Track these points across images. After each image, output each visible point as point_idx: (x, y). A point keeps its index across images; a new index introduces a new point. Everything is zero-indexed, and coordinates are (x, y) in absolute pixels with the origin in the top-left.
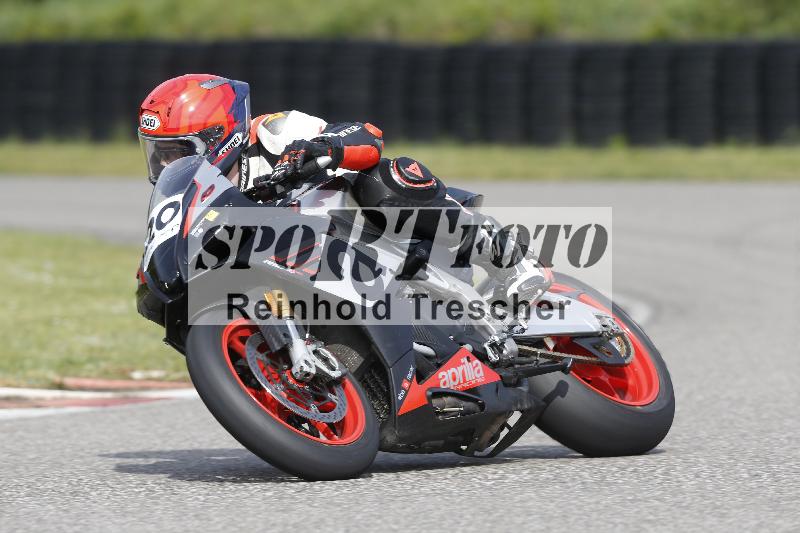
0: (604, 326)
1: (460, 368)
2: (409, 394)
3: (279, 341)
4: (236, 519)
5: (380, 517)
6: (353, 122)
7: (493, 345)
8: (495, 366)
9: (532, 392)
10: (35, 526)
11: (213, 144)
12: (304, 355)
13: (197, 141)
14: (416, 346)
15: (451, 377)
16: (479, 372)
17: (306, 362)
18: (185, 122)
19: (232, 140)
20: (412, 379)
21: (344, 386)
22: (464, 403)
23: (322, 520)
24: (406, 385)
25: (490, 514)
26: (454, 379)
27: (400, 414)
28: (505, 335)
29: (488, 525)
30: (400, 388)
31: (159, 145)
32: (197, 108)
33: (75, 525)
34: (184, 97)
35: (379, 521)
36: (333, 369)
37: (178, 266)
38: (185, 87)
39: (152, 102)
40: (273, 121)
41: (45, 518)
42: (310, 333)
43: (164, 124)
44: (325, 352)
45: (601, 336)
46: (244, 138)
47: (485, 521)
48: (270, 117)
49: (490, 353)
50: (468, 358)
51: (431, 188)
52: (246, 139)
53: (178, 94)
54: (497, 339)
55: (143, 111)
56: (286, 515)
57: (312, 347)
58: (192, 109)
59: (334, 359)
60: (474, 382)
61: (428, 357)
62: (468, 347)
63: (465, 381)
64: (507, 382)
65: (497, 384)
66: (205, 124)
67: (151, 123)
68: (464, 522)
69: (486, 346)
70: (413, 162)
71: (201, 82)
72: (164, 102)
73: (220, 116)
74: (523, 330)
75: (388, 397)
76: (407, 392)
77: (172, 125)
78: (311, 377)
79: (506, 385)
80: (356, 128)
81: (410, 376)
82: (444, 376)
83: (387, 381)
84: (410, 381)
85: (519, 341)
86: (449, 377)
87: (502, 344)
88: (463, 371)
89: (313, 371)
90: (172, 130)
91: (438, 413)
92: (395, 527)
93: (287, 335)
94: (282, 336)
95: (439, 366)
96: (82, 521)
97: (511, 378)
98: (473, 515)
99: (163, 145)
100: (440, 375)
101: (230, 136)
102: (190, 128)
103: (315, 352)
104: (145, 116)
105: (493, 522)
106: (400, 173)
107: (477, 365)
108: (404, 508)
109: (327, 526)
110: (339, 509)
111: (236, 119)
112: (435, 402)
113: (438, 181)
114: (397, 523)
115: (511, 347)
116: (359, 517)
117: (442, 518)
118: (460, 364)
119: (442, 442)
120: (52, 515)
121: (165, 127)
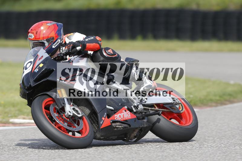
0: (174, 101)
1: (122, 114)
2: (105, 122)
3: (61, 105)
4: (148, 154)
5: (191, 154)
6: (92, 36)
7: (134, 107)
8: (135, 113)
9: (148, 121)
10: (87, 155)
11: (51, 43)
12: (69, 109)
13: (45, 42)
14: (107, 107)
15: (119, 116)
16: (129, 115)
17: (69, 112)
18: (42, 36)
19: (57, 42)
20: (105, 117)
21: (83, 119)
22: (124, 125)
23: (174, 155)
24: (103, 119)
25: (225, 154)
26: (120, 117)
27: (101, 128)
28: (139, 103)
29: (224, 157)
30: (101, 120)
31: (34, 43)
32: (46, 31)
33: (99, 155)
34: (42, 28)
35: (191, 155)
36: (79, 114)
37: (30, 81)
38: (42, 25)
39: (32, 30)
40: (69, 36)
41: (90, 153)
42: (73, 102)
43: (35, 36)
44: (77, 109)
45: (173, 104)
46: (61, 41)
47: (223, 155)
48: (69, 35)
49: (134, 109)
50: (125, 111)
51: (116, 57)
52: (62, 41)
53: (40, 27)
54: (136, 105)
55: (29, 32)
56: (163, 153)
57: (73, 107)
58: (44, 32)
59: (79, 111)
60: (127, 118)
61: (112, 110)
62: (126, 107)
63: (124, 118)
64: (138, 118)
65: (135, 119)
66: (48, 37)
67: (31, 36)
68: (217, 156)
69: (132, 107)
70: (109, 49)
71: (47, 23)
72: (35, 30)
73: (53, 34)
74: (145, 102)
75: (98, 122)
76: (104, 121)
77: (38, 37)
78: (71, 116)
79: (139, 119)
80: (92, 38)
81: (105, 116)
82: (116, 116)
83: (97, 118)
84: (105, 118)
85: (144, 105)
86: (118, 117)
87: (138, 106)
88: (123, 115)
89: (72, 115)
90: (38, 39)
91: (114, 128)
92: (196, 157)
93: (64, 103)
94: (62, 103)
95: (115, 113)
96: (101, 154)
97: (140, 117)
98: (220, 153)
99: (35, 43)
100: (115, 115)
101: (57, 40)
102: (43, 38)
103: (74, 109)
104: (30, 34)
105: (226, 156)
106: (106, 52)
107: (128, 113)
108: (199, 151)
109: (175, 156)
110: (179, 151)
111: (58, 35)
112: (113, 124)
113: (118, 55)
114: (196, 155)
115: (141, 107)
116: (185, 154)
117: (210, 154)
118: (122, 112)
119: (117, 137)
120: (92, 152)
121: (35, 38)
